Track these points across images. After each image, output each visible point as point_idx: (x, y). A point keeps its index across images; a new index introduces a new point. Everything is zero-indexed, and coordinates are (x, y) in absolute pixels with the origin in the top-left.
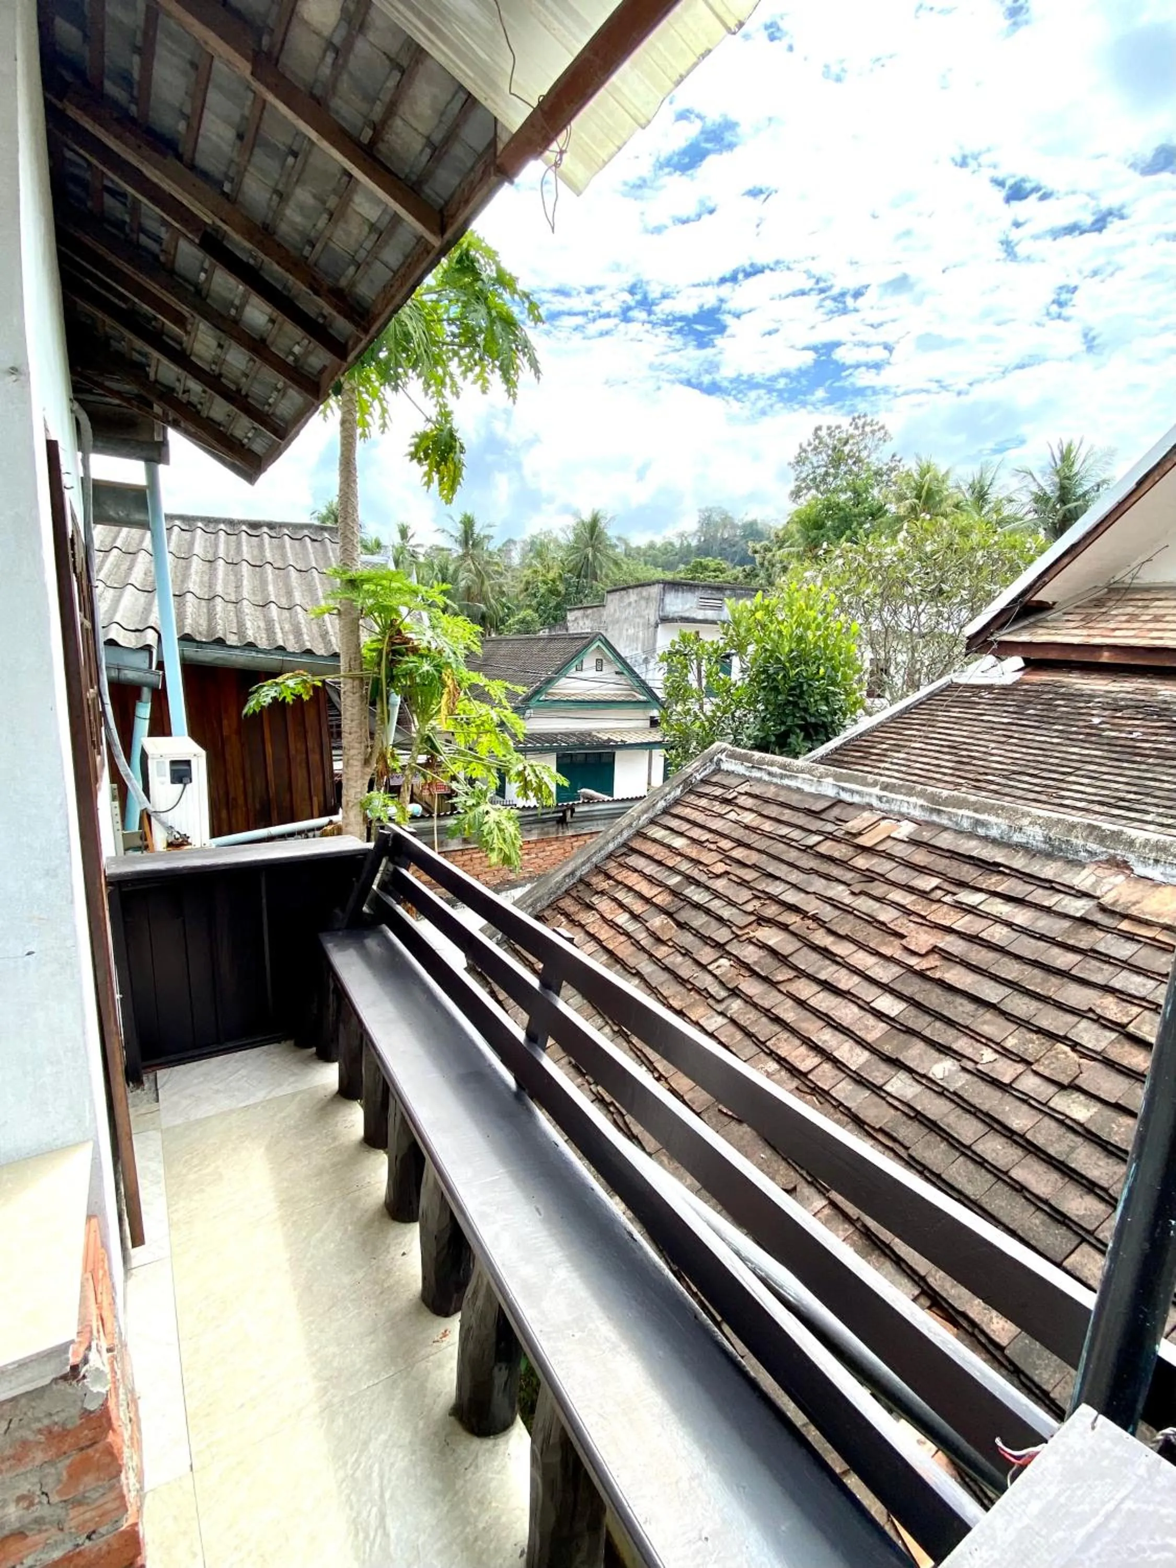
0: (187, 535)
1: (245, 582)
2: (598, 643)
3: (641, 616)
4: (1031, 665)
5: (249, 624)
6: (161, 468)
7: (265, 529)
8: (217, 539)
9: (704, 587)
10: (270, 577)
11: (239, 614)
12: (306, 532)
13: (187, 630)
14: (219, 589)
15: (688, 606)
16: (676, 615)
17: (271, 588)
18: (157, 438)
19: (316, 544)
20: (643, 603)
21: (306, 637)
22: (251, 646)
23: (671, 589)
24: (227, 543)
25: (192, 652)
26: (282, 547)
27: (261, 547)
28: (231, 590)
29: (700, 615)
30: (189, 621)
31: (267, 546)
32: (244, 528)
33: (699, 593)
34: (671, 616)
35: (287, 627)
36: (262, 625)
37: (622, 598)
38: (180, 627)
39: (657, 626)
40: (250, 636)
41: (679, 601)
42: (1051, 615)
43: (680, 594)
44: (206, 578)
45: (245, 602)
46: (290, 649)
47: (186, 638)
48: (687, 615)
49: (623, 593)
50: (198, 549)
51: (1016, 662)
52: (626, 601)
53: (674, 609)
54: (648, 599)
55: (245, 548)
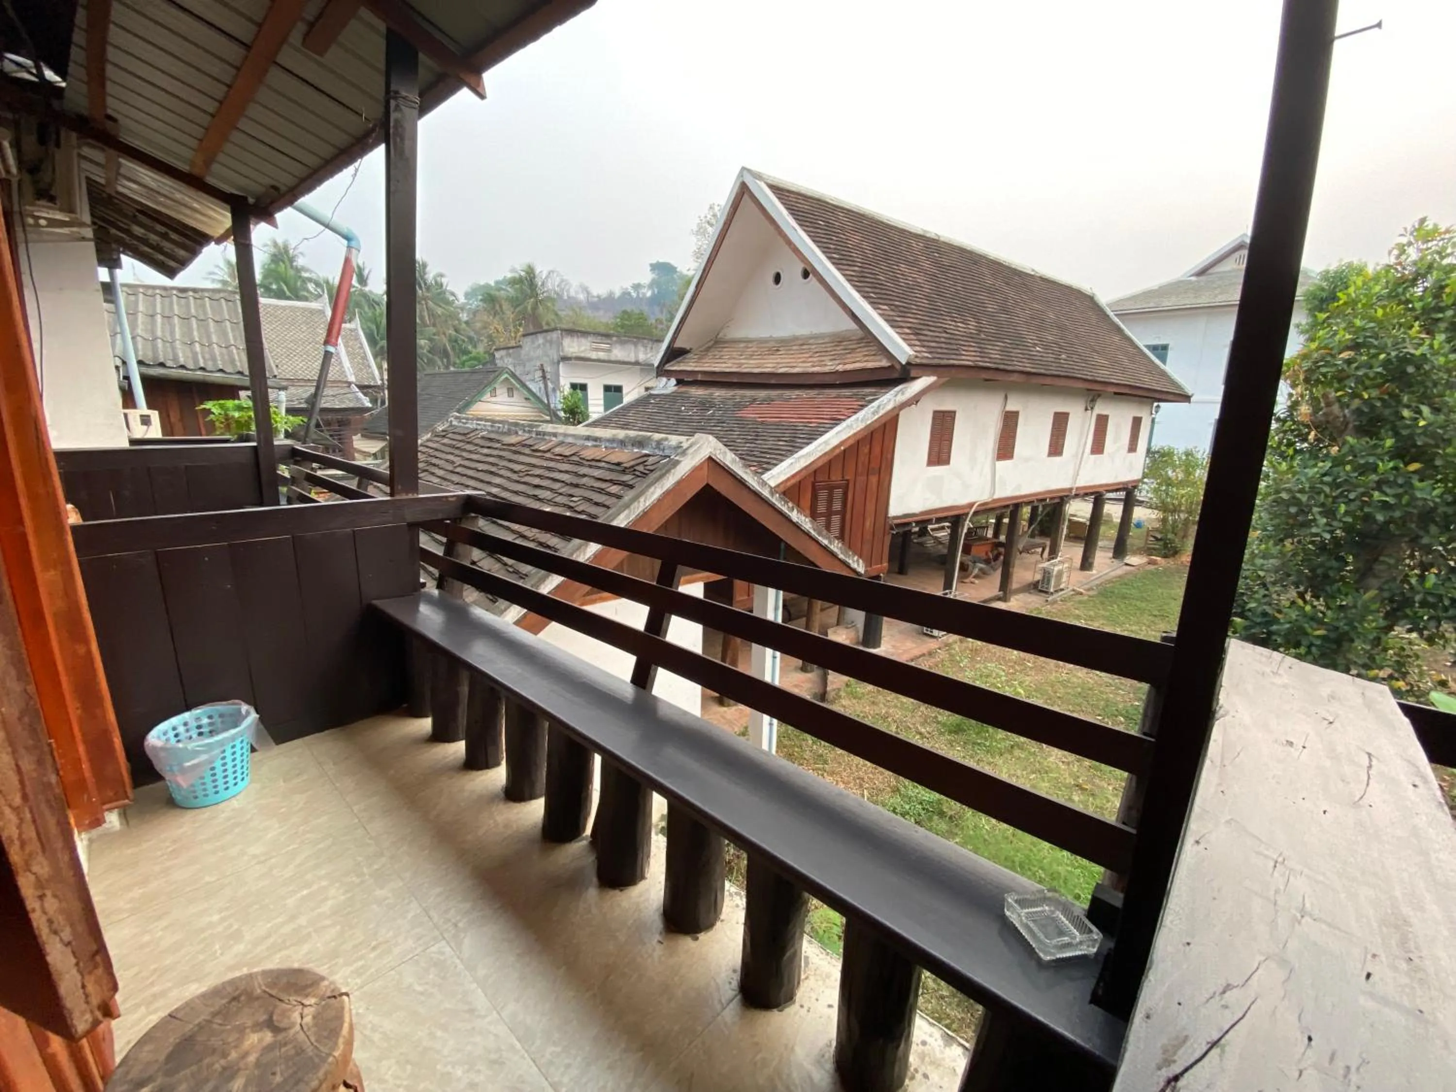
0: (132, 298)
1: (177, 329)
2: (506, 375)
3: (548, 356)
4: (680, 382)
5: (181, 355)
6: (118, 271)
7: (191, 293)
8: (155, 300)
9: (594, 334)
10: (195, 326)
11: (173, 349)
12: (222, 295)
13: (140, 358)
14: (159, 333)
15: (583, 348)
16: (574, 355)
17: (195, 333)
18: (115, 257)
19: (230, 303)
20: (548, 345)
21: (219, 362)
22: (183, 367)
23: (568, 334)
24: (162, 303)
25: (145, 370)
26: (203, 306)
27: (188, 305)
28: (168, 335)
29: (594, 355)
30: (140, 353)
31: (192, 305)
32: (175, 292)
33: (590, 339)
34: (570, 355)
35: (207, 356)
36: (190, 355)
37: (533, 342)
38: (136, 355)
39: (558, 363)
40: (182, 361)
41: (575, 344)
42: (689, 355)
43: (575, 339)
44: (149, 327)
45: (178, 342)
46: (208, 369)
47: (140, 363)
48: (582, 355)
49: (534, 336)
50: (141, 308)
51: (673, 381)
52: (536, 344)
53: (571, 350)
54: (551, 342)
55: (176, 307)
